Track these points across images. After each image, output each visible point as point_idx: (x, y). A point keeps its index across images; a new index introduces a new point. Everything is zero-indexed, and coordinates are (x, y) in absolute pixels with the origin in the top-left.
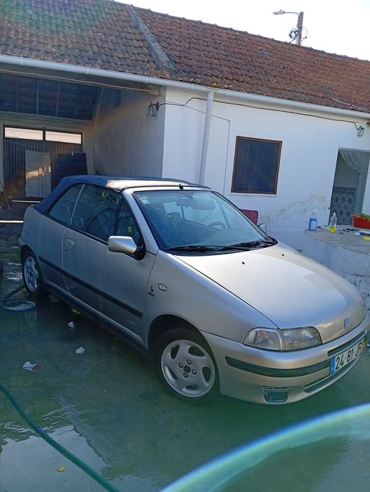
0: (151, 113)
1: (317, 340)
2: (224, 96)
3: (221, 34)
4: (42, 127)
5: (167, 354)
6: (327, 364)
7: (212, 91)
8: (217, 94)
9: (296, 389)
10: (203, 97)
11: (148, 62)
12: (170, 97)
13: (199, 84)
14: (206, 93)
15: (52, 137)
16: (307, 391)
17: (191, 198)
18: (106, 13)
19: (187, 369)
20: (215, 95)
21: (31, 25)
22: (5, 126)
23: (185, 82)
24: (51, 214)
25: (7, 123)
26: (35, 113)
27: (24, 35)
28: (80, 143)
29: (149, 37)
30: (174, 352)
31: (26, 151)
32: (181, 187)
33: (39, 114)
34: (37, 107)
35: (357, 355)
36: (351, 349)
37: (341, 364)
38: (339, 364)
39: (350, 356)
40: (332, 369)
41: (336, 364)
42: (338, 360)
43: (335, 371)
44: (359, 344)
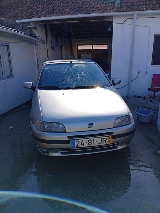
0: (109, 30)
2: (144, 14)
7: (135, 13)
8: (139, 14)
10: (132, 17)
12: (115, 20)
13: (129, 11)
14: (133, 15)
15: (96, 47)
16: (62, 153)
20: (137, 15)
22: (78, 45)
23: (121, 11)
28: (107, 48)
33: (90, 38)
35: (102, 144)
36: (92, 139)
37: (81, 145)
38: (80, 145)
39: (91, 142)
40: (73, 145)
41: (76, 144)
42: (78, 142)
43: (76, 147)
44: (102, 138)
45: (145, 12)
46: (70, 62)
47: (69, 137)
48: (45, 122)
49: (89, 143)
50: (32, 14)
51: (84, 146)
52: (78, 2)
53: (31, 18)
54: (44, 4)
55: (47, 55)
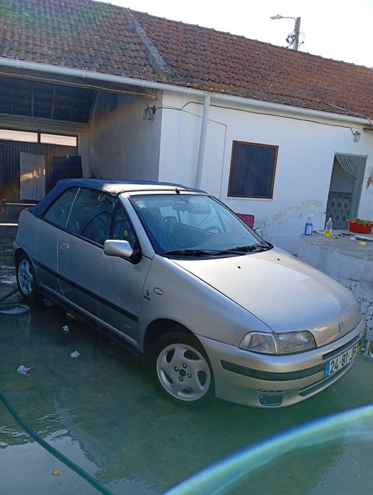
0: (148, 117)
1: (312, 344)
2: (221, 101)
3: (218, 38)
4: (37, 129)
5: (162, 358)
6: (322, 367)
7: (208, 95)
8: (214, 98)
9: (291, 393)
10: (200, 101)
11: (145, 65)
12: (166, 101)
13: (196, 88)
14: (203, 98)
15: (47, 139)
16: (301, 394)
17: (187, 202)
18: (103, 16)
19: (182, 373)
20: (212, 99)
21: (27, 27)
23: (182, 86)
24: (46, 217)
26: (30, 115)
27: (20, 38)
28: (75, 145)
29: (146, 41)
30: (170, 356)
31: (21, 153)
32: (178, 191)
33: (34, 116)
34: (32, 110)
36: (346, 353)
37: (335, 368)
39: (344, 360)
40: (327, 372)
41: (331, 368)
42: (333, 364)
43: (330, 374)
44: (353, 347)
45: (225, 97)
46: (174, 192)
47: (325, 356)
51: (338, 369)
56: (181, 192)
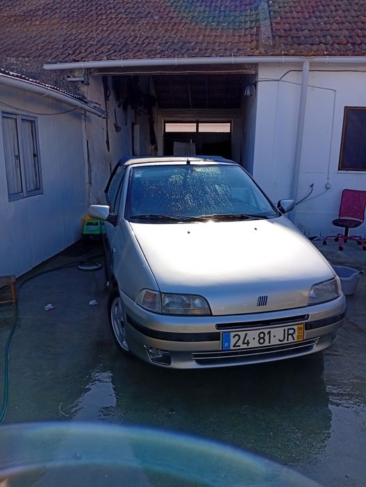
0: (249, 93)
2: (323, 64)
4: (195, 119)
7: (307, 62)
8: (314, 63)
10: (299, 68)
12: (262, 74)
13: (293, 55)
14: (301, 64)
15: (205, 128)
20: (312, 64)
22: (165, 122)
23: (277, 55)
25: (167, 119)
26: (189, 108)
27: (139, 40)
28: (229, 131)
31: (174, 143)
32: (188, 162)
33: (193, 108)
35: (285, 341)
36: (266, 331)
37: (244, 343)
38: (240, 343)
39: (263, 338)
40: (226, 344)
41: (233, 341)
42: (237, 337)
43: (232, 348)
44: (286, 328)
45: (328, 59)
46: (185, 163)
47: (219, 326)
48: (164, 293)
49: (260, 338)
50: (78, 52)
51: (250, 346)
52: (178, 30)
53: (78, 61)
54: (102, 30)
55: (108, 142)
56: (191, 163)
